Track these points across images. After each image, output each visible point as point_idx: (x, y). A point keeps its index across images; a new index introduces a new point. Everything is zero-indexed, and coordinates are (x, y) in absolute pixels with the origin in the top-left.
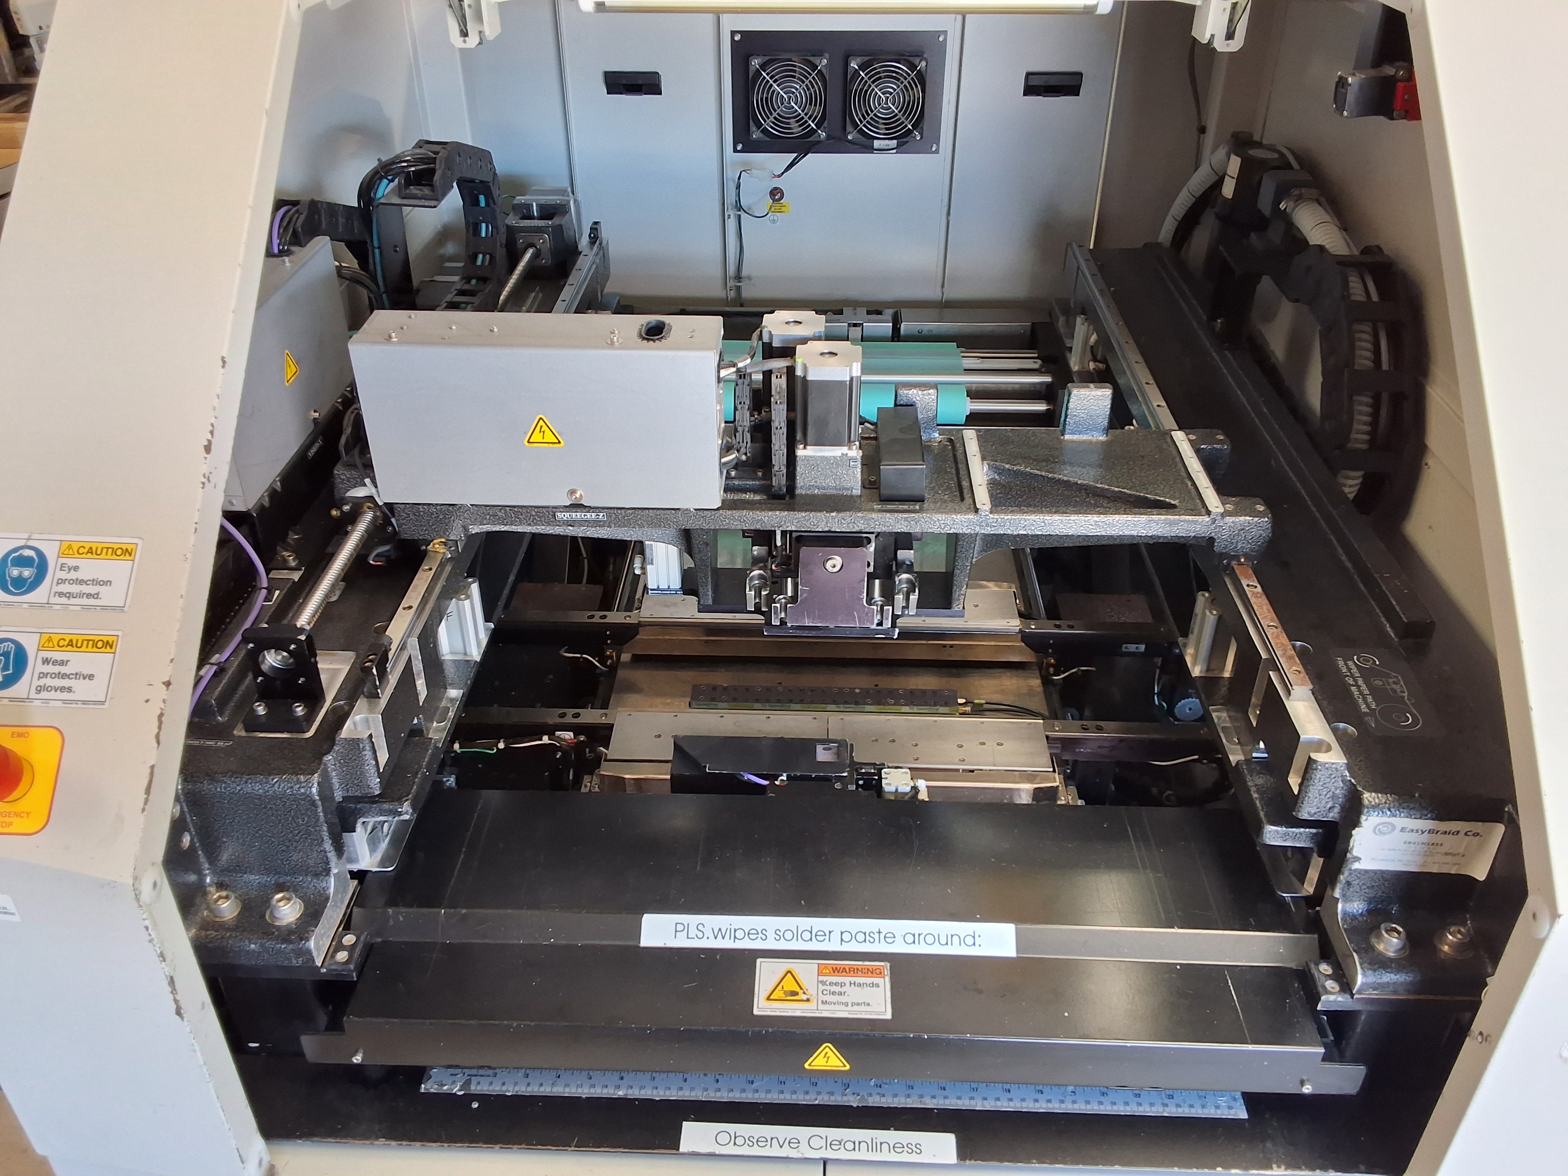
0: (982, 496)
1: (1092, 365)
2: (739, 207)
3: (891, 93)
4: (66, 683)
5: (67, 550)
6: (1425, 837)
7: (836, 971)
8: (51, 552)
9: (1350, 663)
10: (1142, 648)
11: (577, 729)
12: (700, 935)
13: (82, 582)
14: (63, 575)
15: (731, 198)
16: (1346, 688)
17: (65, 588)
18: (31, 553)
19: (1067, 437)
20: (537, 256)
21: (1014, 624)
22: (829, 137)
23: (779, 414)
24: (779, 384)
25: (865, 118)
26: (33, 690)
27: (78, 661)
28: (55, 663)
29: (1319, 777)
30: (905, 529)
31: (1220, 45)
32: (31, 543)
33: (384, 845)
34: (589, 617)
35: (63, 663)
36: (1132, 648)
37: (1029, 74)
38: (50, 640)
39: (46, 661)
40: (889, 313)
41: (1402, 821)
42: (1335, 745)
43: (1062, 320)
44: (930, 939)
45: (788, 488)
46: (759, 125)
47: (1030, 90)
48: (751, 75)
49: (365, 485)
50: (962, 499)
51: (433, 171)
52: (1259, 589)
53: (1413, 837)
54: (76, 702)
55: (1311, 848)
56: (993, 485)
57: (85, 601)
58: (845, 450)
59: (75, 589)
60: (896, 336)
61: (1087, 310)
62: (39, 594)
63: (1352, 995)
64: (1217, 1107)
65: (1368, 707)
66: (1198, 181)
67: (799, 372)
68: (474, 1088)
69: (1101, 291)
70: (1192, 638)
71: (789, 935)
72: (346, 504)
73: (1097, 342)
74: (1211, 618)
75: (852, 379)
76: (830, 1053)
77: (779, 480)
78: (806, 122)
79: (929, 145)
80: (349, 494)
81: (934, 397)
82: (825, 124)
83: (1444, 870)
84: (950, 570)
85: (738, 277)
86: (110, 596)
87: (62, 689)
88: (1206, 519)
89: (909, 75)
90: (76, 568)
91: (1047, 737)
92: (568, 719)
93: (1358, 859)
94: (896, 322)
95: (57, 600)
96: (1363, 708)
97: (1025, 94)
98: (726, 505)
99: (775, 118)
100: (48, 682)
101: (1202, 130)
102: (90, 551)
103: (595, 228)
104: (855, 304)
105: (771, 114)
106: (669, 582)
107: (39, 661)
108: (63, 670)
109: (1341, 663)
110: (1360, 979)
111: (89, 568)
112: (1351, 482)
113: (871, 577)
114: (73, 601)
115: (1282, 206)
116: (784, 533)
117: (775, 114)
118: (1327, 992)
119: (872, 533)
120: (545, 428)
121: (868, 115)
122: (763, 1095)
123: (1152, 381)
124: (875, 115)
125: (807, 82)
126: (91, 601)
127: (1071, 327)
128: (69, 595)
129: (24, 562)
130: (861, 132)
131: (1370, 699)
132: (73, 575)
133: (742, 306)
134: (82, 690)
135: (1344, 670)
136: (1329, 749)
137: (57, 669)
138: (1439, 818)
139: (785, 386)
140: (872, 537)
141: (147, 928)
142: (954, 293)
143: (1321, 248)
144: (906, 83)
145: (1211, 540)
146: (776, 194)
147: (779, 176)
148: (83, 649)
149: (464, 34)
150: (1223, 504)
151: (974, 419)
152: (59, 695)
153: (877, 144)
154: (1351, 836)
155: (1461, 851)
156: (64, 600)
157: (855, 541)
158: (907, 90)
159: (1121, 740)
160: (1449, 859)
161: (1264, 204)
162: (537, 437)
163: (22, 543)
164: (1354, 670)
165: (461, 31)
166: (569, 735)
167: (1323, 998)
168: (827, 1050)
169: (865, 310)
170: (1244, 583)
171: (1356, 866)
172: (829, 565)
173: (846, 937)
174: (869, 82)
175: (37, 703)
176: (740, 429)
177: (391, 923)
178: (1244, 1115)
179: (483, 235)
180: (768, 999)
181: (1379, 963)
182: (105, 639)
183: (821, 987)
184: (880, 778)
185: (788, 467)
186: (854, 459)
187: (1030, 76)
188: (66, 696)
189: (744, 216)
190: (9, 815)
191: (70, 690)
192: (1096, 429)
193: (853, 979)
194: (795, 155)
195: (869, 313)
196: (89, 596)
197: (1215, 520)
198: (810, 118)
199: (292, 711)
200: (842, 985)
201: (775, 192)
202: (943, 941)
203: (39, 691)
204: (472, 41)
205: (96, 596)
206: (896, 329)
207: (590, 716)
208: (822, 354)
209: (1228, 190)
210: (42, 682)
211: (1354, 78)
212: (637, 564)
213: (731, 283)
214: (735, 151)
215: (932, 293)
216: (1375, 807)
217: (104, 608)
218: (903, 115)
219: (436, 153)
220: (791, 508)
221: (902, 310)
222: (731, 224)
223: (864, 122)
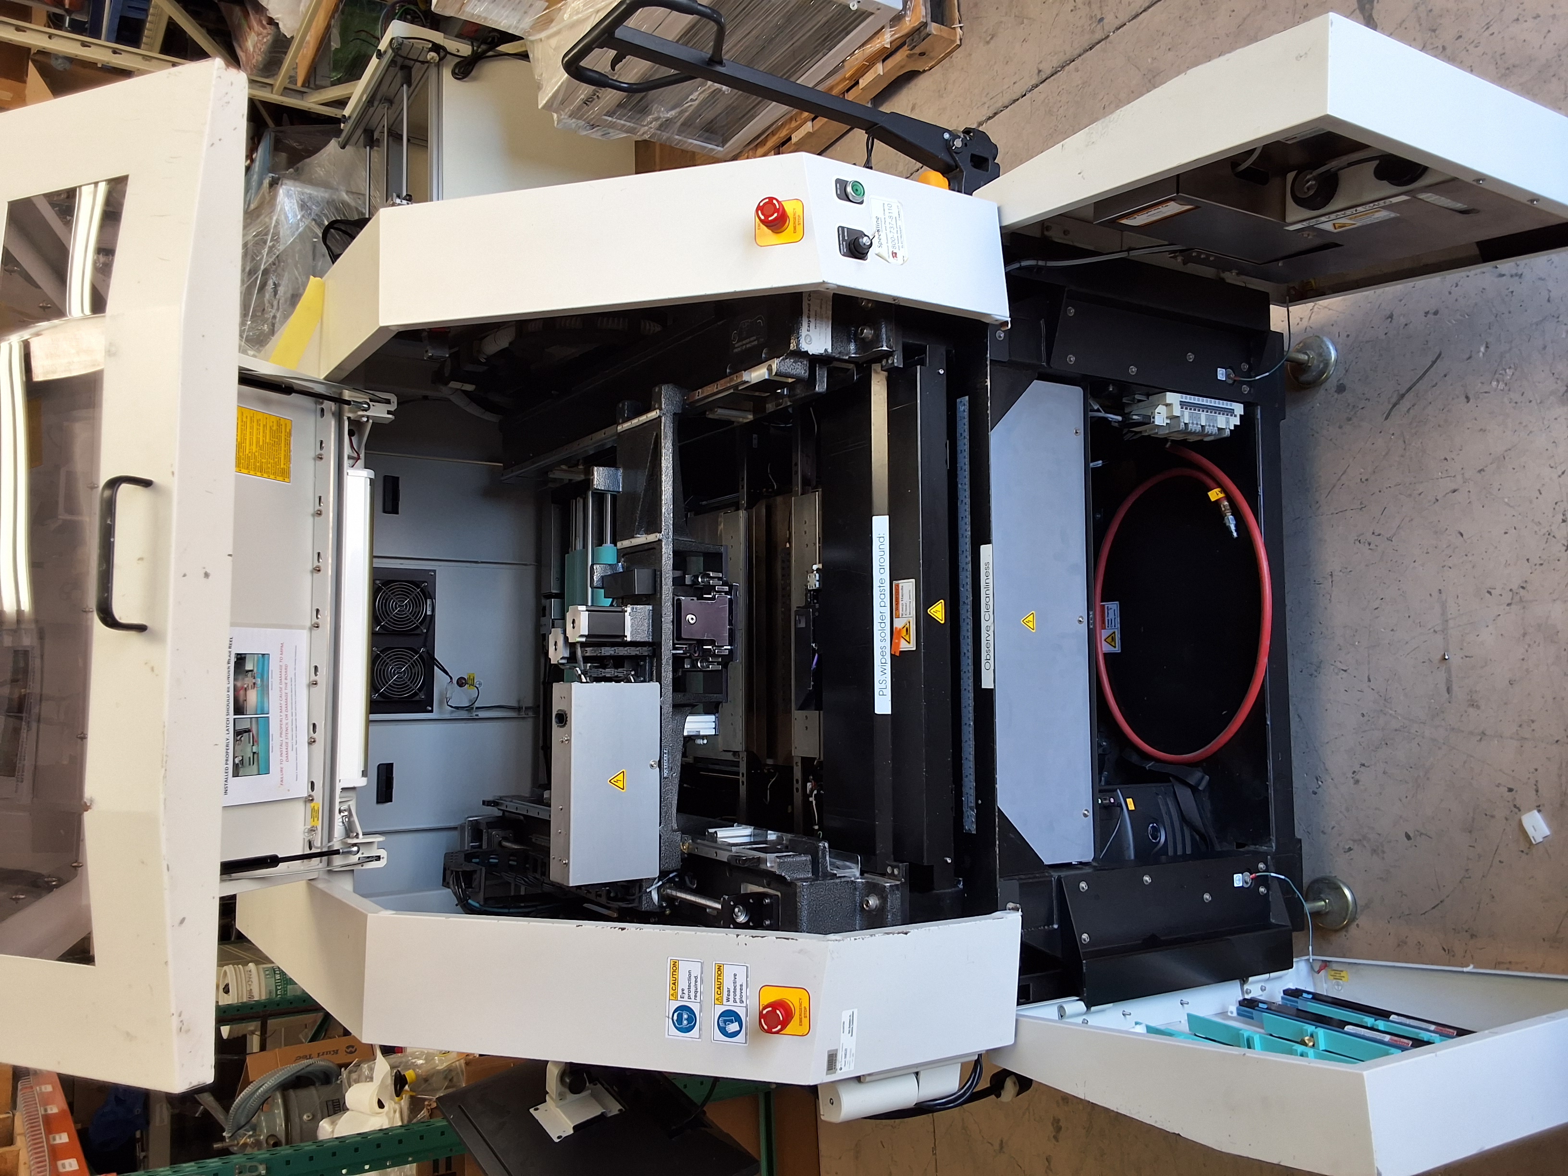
0: (652, 538)
1: (581, 467)
2: (469, 709)
3: (396, 604)
4: (738, 988)
5: (674, 996)
6: (812, 320)
7: (897, 609)
8: (675, 1004)
9: (736, 346)
10: (755, 436)
11: (805, 781)
12: (884, 682)
13: (689, 986)
14: (686, 996)
15: (464, 714)
16: (747, 350)
17: (692, 995)
18: (676, 1015)
19: (621, 490)
20: (506, 839)
21: (742, 514)
22: (425, 646)
23: (607, 651)
24: (589, 652)
25: (412, 621)
26: (742, 1005)
27: (728, 983)
28: (729, 995)
29: (783, 369)
30: (671, 580)
31: (393, 407)
32: (671, 1016)
33: (848, 864)
34: (743, 784)
35: (729, 991)
36: (755, 442)
37: (385, 512)
38: (718, 999)
39: (728, 1000)
40: (544, 602)
41: (804, 331)
42: (769, 362)
43: (551, 485)
44: (882, 560)
45: (649, 646)
46: (416, 694)
47: (395, 511)
48: (382, 700)
49: (651, 891)
50: (654, 548)
51: (464, 872)
52: (700, 390)
53: (812, 325)
54: (747, 981)
55: (828, 368)
56: (648, 532)
57: (699, 983)
58: (627, 614)
59: (693, 989)
60: (561, 596)
61: (545, 472)
62: (696, 1008)
63: (893, 351)
64: (964, 411)
65: (755, 340)
66: (460, 402)
67: (583, 639)
68: (973, 805)
69: (534, 463)
70: (733, 419)
71: (883, 635)
72: (662, 904)
73: (566, 465)
74: (720, 411)
75: (587, 610)
76: (934, 610)
77: (645, 651)
78: (414, 661)
79: (430, 576)
80: (656, 903)
81: (598, 566)
82: (416, 648)
83: (830, 308)
84: (701, 554)
85: (518, 709)
86: (696, 972)
87: (741, 989)
88: (663, 419)
89: (384, 591)
90: (683, 990)
91: (802, 494)
92: (799, 786)
93: (826, 350)
94: (550, 596)
95: (698, 998)
96: (756, 343)
97: (397, 513)
98: (659, 680)
99: (411, 683)
100: (738, 997)
101: (426, 398)
102: (674, 984)
103: (485, 803)
104: (538, 626)
105: (408, 685)
106: (710, 722)
107: (728, 1003)
108: (732, 990)
109: (736, 350)
110: (885, 348)
111: (683, 984)
112: (648, 327)
113: (700, 598)
114: (699, 990)
115: (483, 360)
116: (675, 648)
117: (409, 683)
118: (893, 363)
119: (673, 598)
120: (615, 779)
121: (410, 618)
122: (970, 647)
123: (590, 436)
124: (411, 613)
125: (388, 661)
126: (699, 980)
127: (555, 480)
128: (696, 992)
129: (680, 1017)
130: (421, 623)
131: (752, 339)
132: (686, 991)
133: (539, 706)
134: (741, 980)
135: (739, 349)
136: (770, 365)
137: (732, 994)
138: (801, 314)
139: (591, 648)
140: (676, 598)
141: (855, 939)
142: (530, 557)
143: (510, 344)
144: (389, 593)
145: (675, 414)
146: (461, 682)
147: (451, 678)
148: (721, 981)
149: (378, 858)
150: (655, 409)
151: (614, 542)
152: (744, 991)
153: (429, 613)
154: (813, 355)
155: (819, 301)
156: (698, 994)
157: (678, 608)
158: (394, 592)
159: (802, 451)
160: (824, 306)
161: (482, 369)
162: (620, 784)
163: (671, 1021)
164: (740, 344)
165: (376, 860)
166: (809, 785)
167: (896, 365)
168: (932, 611)
169: (543, 619)
170: (697, 398)
171: (830, 350)
172: (692, 622)
173: (882, 604)
174: (389, 618)
175: (748, 1002)
176: (616, 674)
177: (883, 851)
178: (967, 398)
179: (497, 861)
180: (909, 643)
181: (877, 339)
182: (717, 970)
183: (904, 616)
184: (813, 590)
185: (637, 647)
186: (633, 609)
187: (386, 510)
188: (744, 987)
189: (476, 705)
190: (801, 1009)
191: (741, 986)
192: (616, 474)
193: (900, 600)
194: (435, 667)
195: (544, 615)
196: (696, 982)
197: (663, 414)
198: (412, 659)
199: (768, 904)
200: (903, 605)
201: (460, 683)
202: (883, 553)
203: (742, 1002)
204: (383, 853)
205: (696, 977)
206: (556, 596)
207: (798, 773)
208: (574, 627)
209: (470, 388)
210: (738, 1001)
211: (429, 351)
212: (700, 742)
213: (523, 714)
214: (432, 711)
215: (530, 572)
216: (798, 344)
217: (702, 973)
218: (411, 595)
219: (452, 872)
220: (660, 645)
221: (542, 592)
222: (482, 714)
223: (415, 621)
